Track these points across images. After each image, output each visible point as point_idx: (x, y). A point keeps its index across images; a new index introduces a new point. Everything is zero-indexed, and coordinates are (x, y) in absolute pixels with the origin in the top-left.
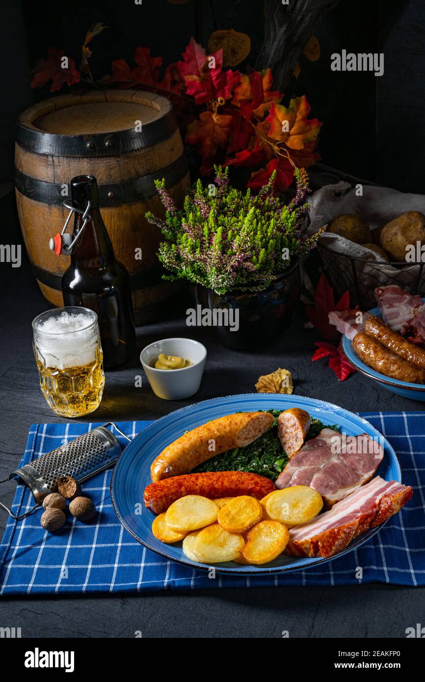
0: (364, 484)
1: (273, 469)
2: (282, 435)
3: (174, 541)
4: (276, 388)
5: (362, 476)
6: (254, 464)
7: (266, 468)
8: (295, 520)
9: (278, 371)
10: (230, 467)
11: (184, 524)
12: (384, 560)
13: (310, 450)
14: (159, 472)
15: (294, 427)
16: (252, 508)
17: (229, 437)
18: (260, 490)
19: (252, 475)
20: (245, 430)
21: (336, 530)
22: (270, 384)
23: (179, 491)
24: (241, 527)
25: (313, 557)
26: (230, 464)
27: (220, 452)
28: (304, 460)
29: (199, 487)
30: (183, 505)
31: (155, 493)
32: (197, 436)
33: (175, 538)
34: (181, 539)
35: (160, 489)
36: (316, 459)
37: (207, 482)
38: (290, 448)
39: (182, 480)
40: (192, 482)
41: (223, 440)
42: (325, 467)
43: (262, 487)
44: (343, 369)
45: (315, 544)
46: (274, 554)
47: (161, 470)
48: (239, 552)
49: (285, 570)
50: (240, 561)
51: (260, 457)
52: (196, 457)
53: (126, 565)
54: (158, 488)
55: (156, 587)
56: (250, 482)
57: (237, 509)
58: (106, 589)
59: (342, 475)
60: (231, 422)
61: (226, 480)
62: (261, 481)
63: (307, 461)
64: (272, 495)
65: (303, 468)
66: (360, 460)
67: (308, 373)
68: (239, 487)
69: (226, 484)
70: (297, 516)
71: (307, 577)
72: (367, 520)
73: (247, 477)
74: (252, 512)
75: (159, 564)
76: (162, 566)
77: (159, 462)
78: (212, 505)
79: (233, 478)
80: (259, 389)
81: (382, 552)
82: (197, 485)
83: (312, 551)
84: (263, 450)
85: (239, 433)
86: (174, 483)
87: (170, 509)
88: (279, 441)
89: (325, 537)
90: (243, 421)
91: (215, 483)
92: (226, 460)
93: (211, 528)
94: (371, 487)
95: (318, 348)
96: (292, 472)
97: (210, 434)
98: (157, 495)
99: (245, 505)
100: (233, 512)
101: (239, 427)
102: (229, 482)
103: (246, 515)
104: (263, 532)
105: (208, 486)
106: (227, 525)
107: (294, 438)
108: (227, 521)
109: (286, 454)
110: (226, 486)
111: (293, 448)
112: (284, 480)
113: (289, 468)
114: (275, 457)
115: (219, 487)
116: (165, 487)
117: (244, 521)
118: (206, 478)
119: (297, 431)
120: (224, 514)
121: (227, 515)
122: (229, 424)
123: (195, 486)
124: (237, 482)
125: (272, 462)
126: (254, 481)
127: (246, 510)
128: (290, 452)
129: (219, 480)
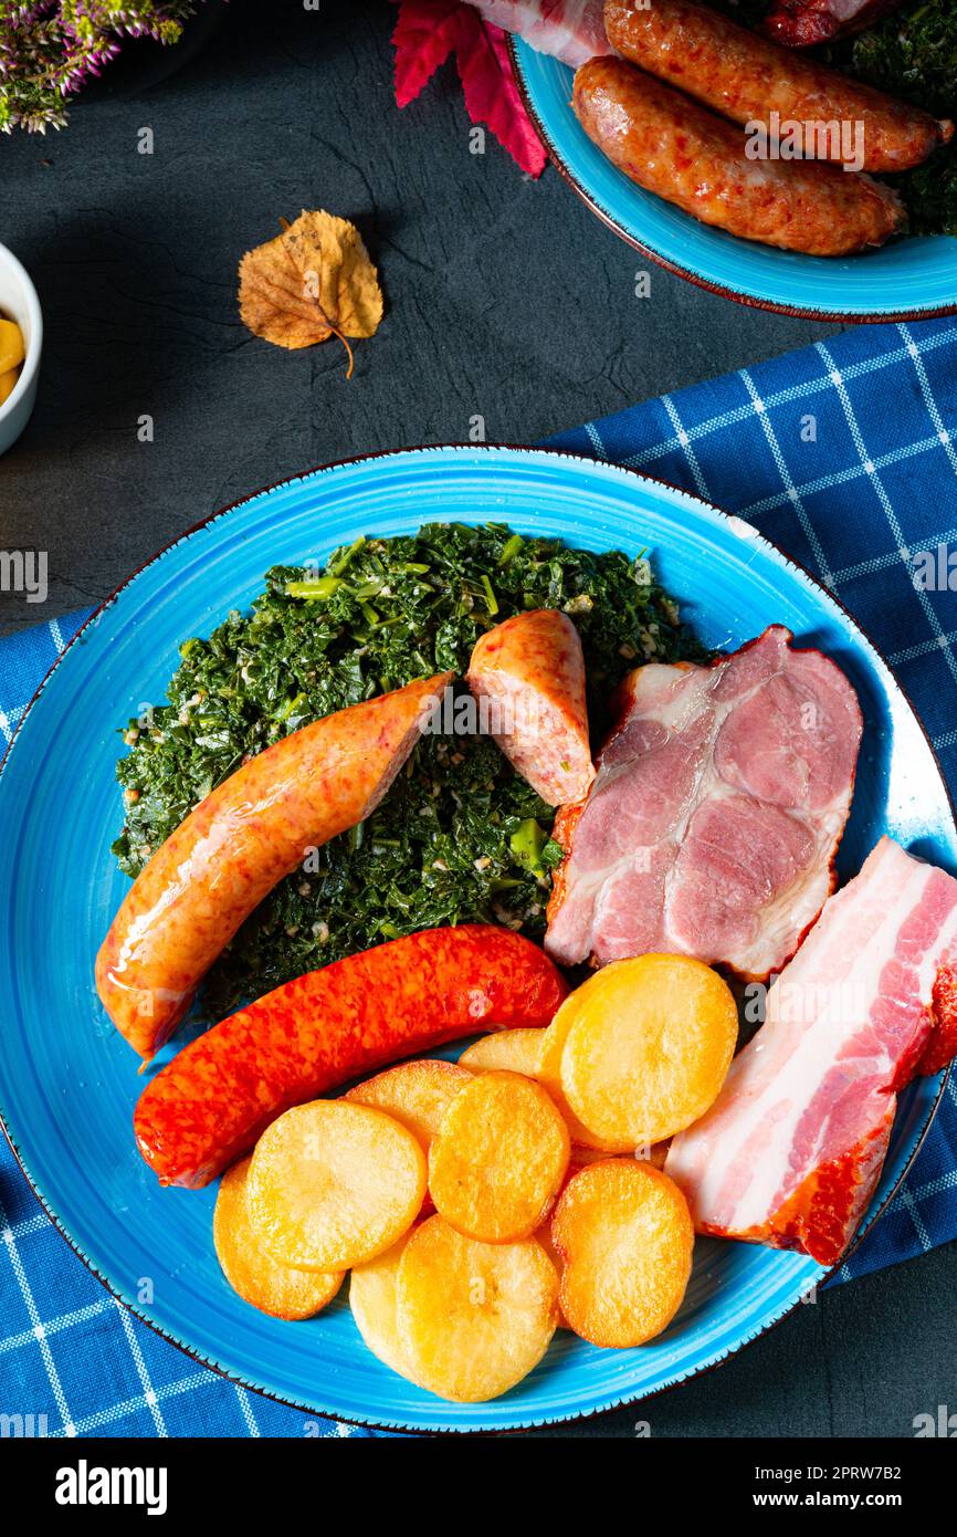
0: (837, 878)
1: (511, 870)
4: (322, 312)
5: (818, 822)
6: (440, 868)
7: (488, 871)
13: (624, 776)
15: (548, 724)
16: (530, 1125)
22: (292, 295)
23: (256, 1107)
28: (614, 830)
29: (313, 1065)
30: (291, 1158)
31: (185, 1149)
36: (654, 814)
37: (331, 1036)
38: (543, 777)
39: (244, 1054)
42: (691, 834)
51: (447, 827)
57: (484, 1149)
59: (754, 852)
61: (390, 1010)
63: (624, 832)
65: (620, 869)
67: (394, 156)
68: (444, 1025)
69: (398, 1024)
73: (452, 968)
74: (536, 1143)
80: (261, 326)
82: (302, 1060)
86: (224, 1079)
89: (809, 1204)
90: (369, 767)
91: (357, 1031)
93: (423, 1237)
94: (871, 888)
96: (591, 891)
97: (269, 844)
98: (193, 1155)
99: (502, 1120)
100: (475, 1161)
101: (362, 793)
102: (402, 1016)
103: (521, 1165)
104: (599, 1215)
105: (338, 1053)
106: (477, 1227)
107: (552, 755)
108: (472, 1208)
109: (534, 790)
110: (399, 1034)
111: (560, 786)
112: (573, 929)
113: (575, 882)
114: (501, 815)
115: (378, 1043)
116: (204, 1110)
117: (522, 1190)
118: (320, 1016)
119: (561, 739)
120: (451, 1184)
121: (460, 1183)
122: (321, 795)
123: (297, 1066)
124: (427, 1005)
125: (498, 842)
126: (482, 981)
127: (514, 1142)
128: (548, 791)
129: (367, 1018)
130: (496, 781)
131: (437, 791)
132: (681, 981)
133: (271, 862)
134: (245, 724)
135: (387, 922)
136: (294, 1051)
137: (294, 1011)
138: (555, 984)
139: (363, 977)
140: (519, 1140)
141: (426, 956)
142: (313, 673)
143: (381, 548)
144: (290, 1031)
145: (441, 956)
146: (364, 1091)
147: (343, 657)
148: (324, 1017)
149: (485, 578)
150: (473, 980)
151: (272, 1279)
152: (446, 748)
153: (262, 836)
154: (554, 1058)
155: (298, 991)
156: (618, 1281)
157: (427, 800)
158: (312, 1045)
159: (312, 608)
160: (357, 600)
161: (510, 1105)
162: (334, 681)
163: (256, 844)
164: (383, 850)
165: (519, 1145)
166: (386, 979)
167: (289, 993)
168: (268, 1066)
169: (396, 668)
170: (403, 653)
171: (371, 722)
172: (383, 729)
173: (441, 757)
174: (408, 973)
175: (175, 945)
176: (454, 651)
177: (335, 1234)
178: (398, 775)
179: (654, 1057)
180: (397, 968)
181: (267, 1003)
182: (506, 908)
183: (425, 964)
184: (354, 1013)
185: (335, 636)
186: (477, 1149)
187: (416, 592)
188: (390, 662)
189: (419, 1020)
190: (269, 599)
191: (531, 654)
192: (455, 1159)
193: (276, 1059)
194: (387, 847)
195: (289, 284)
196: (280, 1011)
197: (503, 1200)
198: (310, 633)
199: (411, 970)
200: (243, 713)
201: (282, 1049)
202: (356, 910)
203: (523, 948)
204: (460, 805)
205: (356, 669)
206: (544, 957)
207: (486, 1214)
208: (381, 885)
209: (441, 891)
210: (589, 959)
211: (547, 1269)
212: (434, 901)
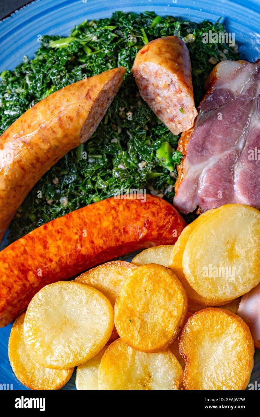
1: (158, 168)
2: (149, 97)
6: (121, 167)
15: (172, 88)
16: (166, 291)
18: (160, 235)
20: (88, 120)
23: (28, 285)
28: (207, 143)
30: (46, 311)
37: (66, 249)
38: (172, 120)
41: (57, 150)
51: (125, 147)
60: (60, 119)
61: (95, 235)
63: (213, 144)
65: (211, 162)
68: (123, 242)
69: (99, 242)
73: (127, 213)
74: (170, 300)
82: (51, 261)
85: (82, 130)
88: (146, 105)
90: (81, 110)
91: (79, 245)
96: (197, 174)
97: (33, 152)
99: (152, 288)
100: (138, 309)
101: (79, 123)
102: (102, 238)
103: (162, 311)
104: (203, 337)
105: (69, 257)
106: (139, 344)
107: (175, 105)
108: (136, 334)
109: (167, 129)
110: (100, 247)
111: (180, 123)
112: (188, 194)
113: (188, 169)
114: (151, 141)
115: (90, 252)
117: (163, 324)
118: (60, 239)
119: (179, 95)
120: (126, 321)
121: (131, 321)
122: (57, 125)
124: (114, 232)
125: (150, 154)
126: (142, 219)
127: (158, 300)
128: (174, 127)
129: (83, 239)
130: (149, 124)
131: (120, 131)
133: (34, 161)
134: (27, 103)
135: (97, 196)
136: (47, 256)
137: (48, 236)
138: (179, 221)
139: (82, 219)
140: (160, 298)
141: (114, 208)
142: (59, 76)
143: (94, 25)
144: (45, 247)
145: (121, 208)
146: (84, 277)
147: (73, 68)
148: (62, 239)
149: (142, 30)
150: (137, 219)
151: (36, 373)
152: (123, 109)
153: (29, 148)
154: (179, 258)
155: (50, 226)
156: (214, 373)
157: (115, 135)
158: (56, 253)
159: (61, 52)
160: (81, 43)
161: (155, 280)
162: (69, 79)
163: (26, 151)
164: (94, 160)
165: (161, 301)
166: (93, 220)
167: (45, 228)
168: (34, 264)
169: (99, 71)
170: (102, 64)
171: (83, 88)
172: (88, 90)
173: (121, 113)
174: (105, 217)
176: (127, 61)
177: (67, 349)
178: (100, 123)
179: (231, 256)
180: (99, 214)
181: (34, 233)
182: (155, 188)
183: (113, 211)
184: (77, 237)
185: (69, 59)
186: (139, 304)
187: (109, 37)
188: (96, 69)
189: (110, 239)
190: (41, 49)
191: (163, 53)
192: (128, 308)
193: (38, 260)
194: (95, 158)
196: (40, 237)
197: (153, 330)
198: (58, 59)
199: (106, 215)
200: (26, 98)
201: (41, 256)
202: (81, 191)
203: (163, 204)
204: (131, 137)
205: (79, 73)
206: (173, 208)
207: (143, 337)
208: (92, 177)
209: (122, 178)
210: (196, 210)
211: (177, 366)
212: (119, 183)
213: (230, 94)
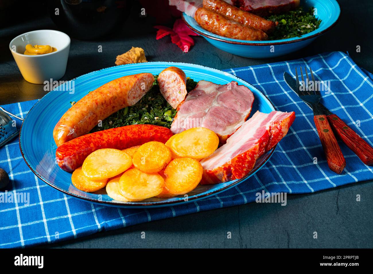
0: (247, 119)
1: (164, 120)
2: (164, 91)
3: (98, 189)
5: (242, 114)
6: (146, 118)
7: (158, 119)
8: (201, 155)
9: (132, 49)
10: (125, 124)
11: (103, 173)
12: (281, 176)
13: (193, 99)
14: (63, 136)
15: (176, 81)
16: (161, 150)
17: (121, 97)
18: (161, 136)
19: (150, 126)
20: (133, 90)
21: (242, 155)
23: (89, 147)
24: (157, 167)
25: (226, 182)
26: (124, 122)
27: (113, 112)
28: (190, 107)
29: (106, 142)
30: (97, 158)
31: (68, 152)
32: (92, 100)
33: (97, 186)
34: (103, 186)
35: (71, 147)
36: (201, 105)
37: (112, 136)
38: (174, 100)
40: (99, 138)
41: (116, 100)
42: (210, 111)
43: (162, 133)
44: (184, 43)
45: (227, 170)
46: (195, 183)
47: (66, 133)
48: (162, 187)
49: (209, 194)
50: (165, 195)
52: (93, 118)
53: (54, 219)
54: (70, 148)
55: (91, 231)
56: (150, 131)
57: (148, 154)
58: (44, 241)
59: (226, 115)
60: (120, 84)
61: (128, 133)
62: (160, 129)
63: (193, 108)
64: (173, 138)
65: (191, 114)
66: (236, 102)
67: (155, 50)
68: (142, 137)
69: (130, 135)
70: (201, 151)
71: (223, 200)
72: (263, 144)
73: (146, 127)
74: (163, 153)
75: (85, 212)
76: (88, 214)
77: (62, 127)
78: (123, 154)
79: (134, 129)
81: (277, 171)
82: (103, 140)
83: (226, 176)
84: (150, 106)
85: (129, 93)
86: (82, 142)
87: (85, 164)
89: (235, 163)
90: (131, 81)
91: (119, 136)
92: (119, 118)
93: (129, 172)
94: (255, 120)
95: (158, 30)
97: (104, 97)
98: (70, 153)
99: (154, 149)
100: (145, 156)
101: (129, 87)
102: (131, 134)
103: (158, 157)
104: (177, 168)
105: (113, 140)
107: (177, 91)
110: (130, 137)
111: (178, 100)
115: (124, 139)
116: (76, 146)
117: (158, 162)
118: (110, 133)
119: (179, 85)
122: (119, 86)
123: (102, 141)
124: (138, 132)
125: (161, 114)
129: (122, 134)
130: (162, 105)
131: (147, 106)
132: (204, 131)
133: (104, 102)
137: (104, 133)
139: (123, 129)
140: (158, 153)
144: (101, 136)
151: (85, 183)
152: (150, 97)
158: (107, 138)
164: (132, 116)
168: (94, 141)
175: (76, 117)
179: (196, 143)
184: (119, 133)
189: (136, 135)
192: (140, 155)
195: (127, 59)
196: (99, 133)
197: (152, 163)
204: (153, 109)
211: (162, 179)
213: (203, 92)
